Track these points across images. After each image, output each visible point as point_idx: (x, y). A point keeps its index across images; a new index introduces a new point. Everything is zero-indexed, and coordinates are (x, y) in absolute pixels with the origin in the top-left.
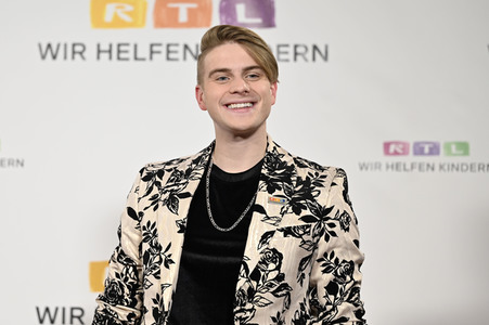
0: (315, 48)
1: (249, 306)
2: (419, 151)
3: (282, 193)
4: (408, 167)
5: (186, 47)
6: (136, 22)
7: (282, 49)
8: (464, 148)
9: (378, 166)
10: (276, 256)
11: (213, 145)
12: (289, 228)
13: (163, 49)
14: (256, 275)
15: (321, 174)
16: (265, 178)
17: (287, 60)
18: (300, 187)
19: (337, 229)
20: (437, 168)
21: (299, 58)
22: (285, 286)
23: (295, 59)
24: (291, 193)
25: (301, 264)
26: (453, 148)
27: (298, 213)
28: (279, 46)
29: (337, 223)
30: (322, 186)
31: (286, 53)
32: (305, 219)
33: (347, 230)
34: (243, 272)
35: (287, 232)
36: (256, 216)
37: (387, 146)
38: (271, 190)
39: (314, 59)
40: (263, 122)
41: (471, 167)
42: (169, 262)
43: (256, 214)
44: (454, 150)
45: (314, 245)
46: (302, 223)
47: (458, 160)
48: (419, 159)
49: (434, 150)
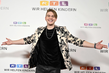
0: (74, 9)
1: (61, 48)
3: (60, 31)
7: (69, 9)
8: (96, 25)
9: (83, 27)
10: (62, 40)
11: (47, 26)
14: (61, 43)
20: (92, 27)
22: (65, 44)
23: (71, 11)
24: (61, 31)
25: (66, 40)
34: (59, 43)
35: (63, 36)
37: (85, 24)
38: (58, 31)
40: (54, 23)
41: (97, 28)
42: (35, 42)
43: (58, 35)
44: (95, 25)
45: (67, 37)
46: (64, 35)
47: (95, 26)
48: (90, 26)
49: (92, 25)
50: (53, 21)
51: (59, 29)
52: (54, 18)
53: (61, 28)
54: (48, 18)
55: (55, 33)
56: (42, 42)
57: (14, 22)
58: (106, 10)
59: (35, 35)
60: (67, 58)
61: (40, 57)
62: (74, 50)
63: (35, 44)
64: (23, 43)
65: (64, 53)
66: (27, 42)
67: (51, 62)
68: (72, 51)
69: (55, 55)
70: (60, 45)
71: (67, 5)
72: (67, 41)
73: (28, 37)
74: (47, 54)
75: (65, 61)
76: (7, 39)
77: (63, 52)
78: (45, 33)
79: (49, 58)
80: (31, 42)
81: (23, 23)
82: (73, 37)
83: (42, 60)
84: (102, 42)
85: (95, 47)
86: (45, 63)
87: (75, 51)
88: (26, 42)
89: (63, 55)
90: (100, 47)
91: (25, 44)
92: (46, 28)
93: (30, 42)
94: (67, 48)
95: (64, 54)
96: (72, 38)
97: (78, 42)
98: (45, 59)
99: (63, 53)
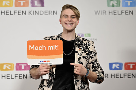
3: (81, 47)
5: (23, 11)
6: (11, 5)
12: (84, 57)
13: (17, 12)
15: (89, 42)
17: (47, 15)
18: (85, 46)
19: (94, 56)
21: (50, 14)
23: (49, 14)
24: (83, 48)
25: (87, 65)
26: (87, 35)
27: (85, 53)
28: (45, 11)
29: (94, 55)
30: (90, 46)
31: (47, 13)
32: (87, 54)
33: (96, 56)
38: (79, 47)
39: (54, 14)
43: (76, 53)
46: (86, 55)
71: (43, 5)
77: (77, 82)
89: (76, 87)
99: (76, 84)
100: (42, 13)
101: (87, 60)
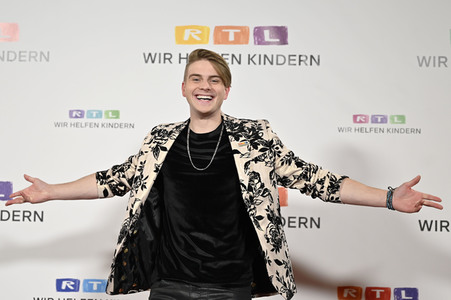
0: (312, 57)
1: (252, 207)
2: (375, 120)
3: (243, 138)
4: (368, 130)
5: (233, 56)
7: (292, 58)
8: (402, 119)
9: (349, 129)
10: (255, 175)
11: (189, 120)
12: (256, 158)
15: (257, 124)
16: (230, 134)
17: (295, 65)
18: (251, 133)
20: (385, 131)
22: (266, 190)
23: (300, 64)
24: (249, 137)
25: (271, 176)
26: (396, 118)
27: (257, 148)
28: (290, 56)
30: (262, 129)
31: (294, 60)
32: (261, 150)
34: (243, 189)
35: (256, 160)
36: (236, 157)
37: (355, 117)
38: (237, 139)
39: (311, 64)
40: (219, 107)
41: (407, 131)
42: (144, 187)
44: (396, 120)
45: (273, 163)
46: (261, 153)
47: (398, 126)
48: (375, 125)
49: (384, 120)
50: (215, 100)
51: (238, 128)
52: (218, 87)
53: (249, 125)
54: (192, 86)
55: (224, 147)
56: (169, 185)
57: (71, 112)
58: (442, 61)
59: (142, 159)
60: (277, 246)
61: (165, 248)
62: (312, 219)
63: (142, 195)
64: (94, 193)
65: (263, 227)
66: (111, 187)
67: (209, 264)
68: (304, 224)
69: (226, 237)
70: (245, 195)
71: (284, 41)
72: (275, 179)
73: (115, 167)
74: (195, 234)
75: (270, 261)
76: (27, 178)
77: (260, 222)
78: (183, 147)
79: (200, 251)
80: (126, 187)
81: (107, 113)
82: (299, 164)
83: (172, 261)
84: (417, 181)
85: (390, 205)
86: (187, 271)
87: (318, 227)
88: (106, 186)
89: (260, 234)
90: (409, 204)
91: (102, 195)
92: (187, 126)
93: (122, 188)
94: (274, 207)
95: (263, 231)
96: (293, 167)
97: (321, 182)
98: (183, 253)
99: (259, 226)
100: (281, 60)
101: (267, 163)
